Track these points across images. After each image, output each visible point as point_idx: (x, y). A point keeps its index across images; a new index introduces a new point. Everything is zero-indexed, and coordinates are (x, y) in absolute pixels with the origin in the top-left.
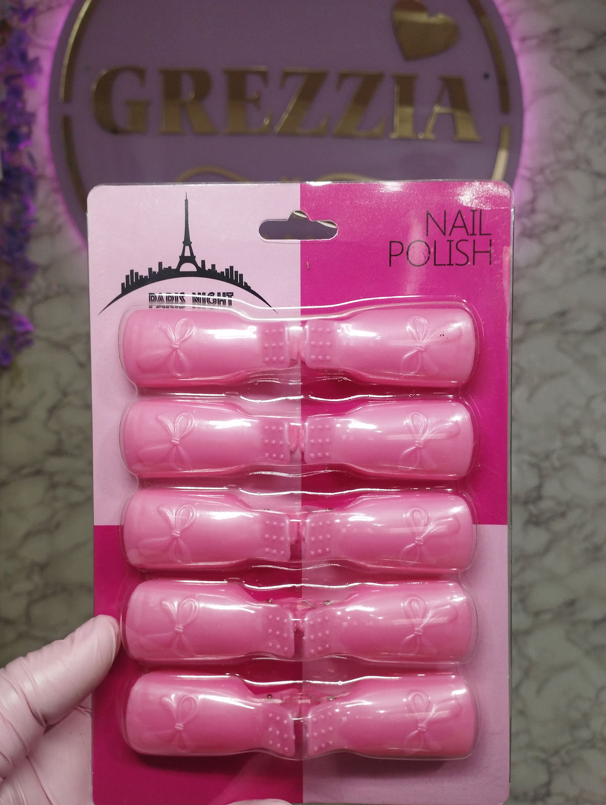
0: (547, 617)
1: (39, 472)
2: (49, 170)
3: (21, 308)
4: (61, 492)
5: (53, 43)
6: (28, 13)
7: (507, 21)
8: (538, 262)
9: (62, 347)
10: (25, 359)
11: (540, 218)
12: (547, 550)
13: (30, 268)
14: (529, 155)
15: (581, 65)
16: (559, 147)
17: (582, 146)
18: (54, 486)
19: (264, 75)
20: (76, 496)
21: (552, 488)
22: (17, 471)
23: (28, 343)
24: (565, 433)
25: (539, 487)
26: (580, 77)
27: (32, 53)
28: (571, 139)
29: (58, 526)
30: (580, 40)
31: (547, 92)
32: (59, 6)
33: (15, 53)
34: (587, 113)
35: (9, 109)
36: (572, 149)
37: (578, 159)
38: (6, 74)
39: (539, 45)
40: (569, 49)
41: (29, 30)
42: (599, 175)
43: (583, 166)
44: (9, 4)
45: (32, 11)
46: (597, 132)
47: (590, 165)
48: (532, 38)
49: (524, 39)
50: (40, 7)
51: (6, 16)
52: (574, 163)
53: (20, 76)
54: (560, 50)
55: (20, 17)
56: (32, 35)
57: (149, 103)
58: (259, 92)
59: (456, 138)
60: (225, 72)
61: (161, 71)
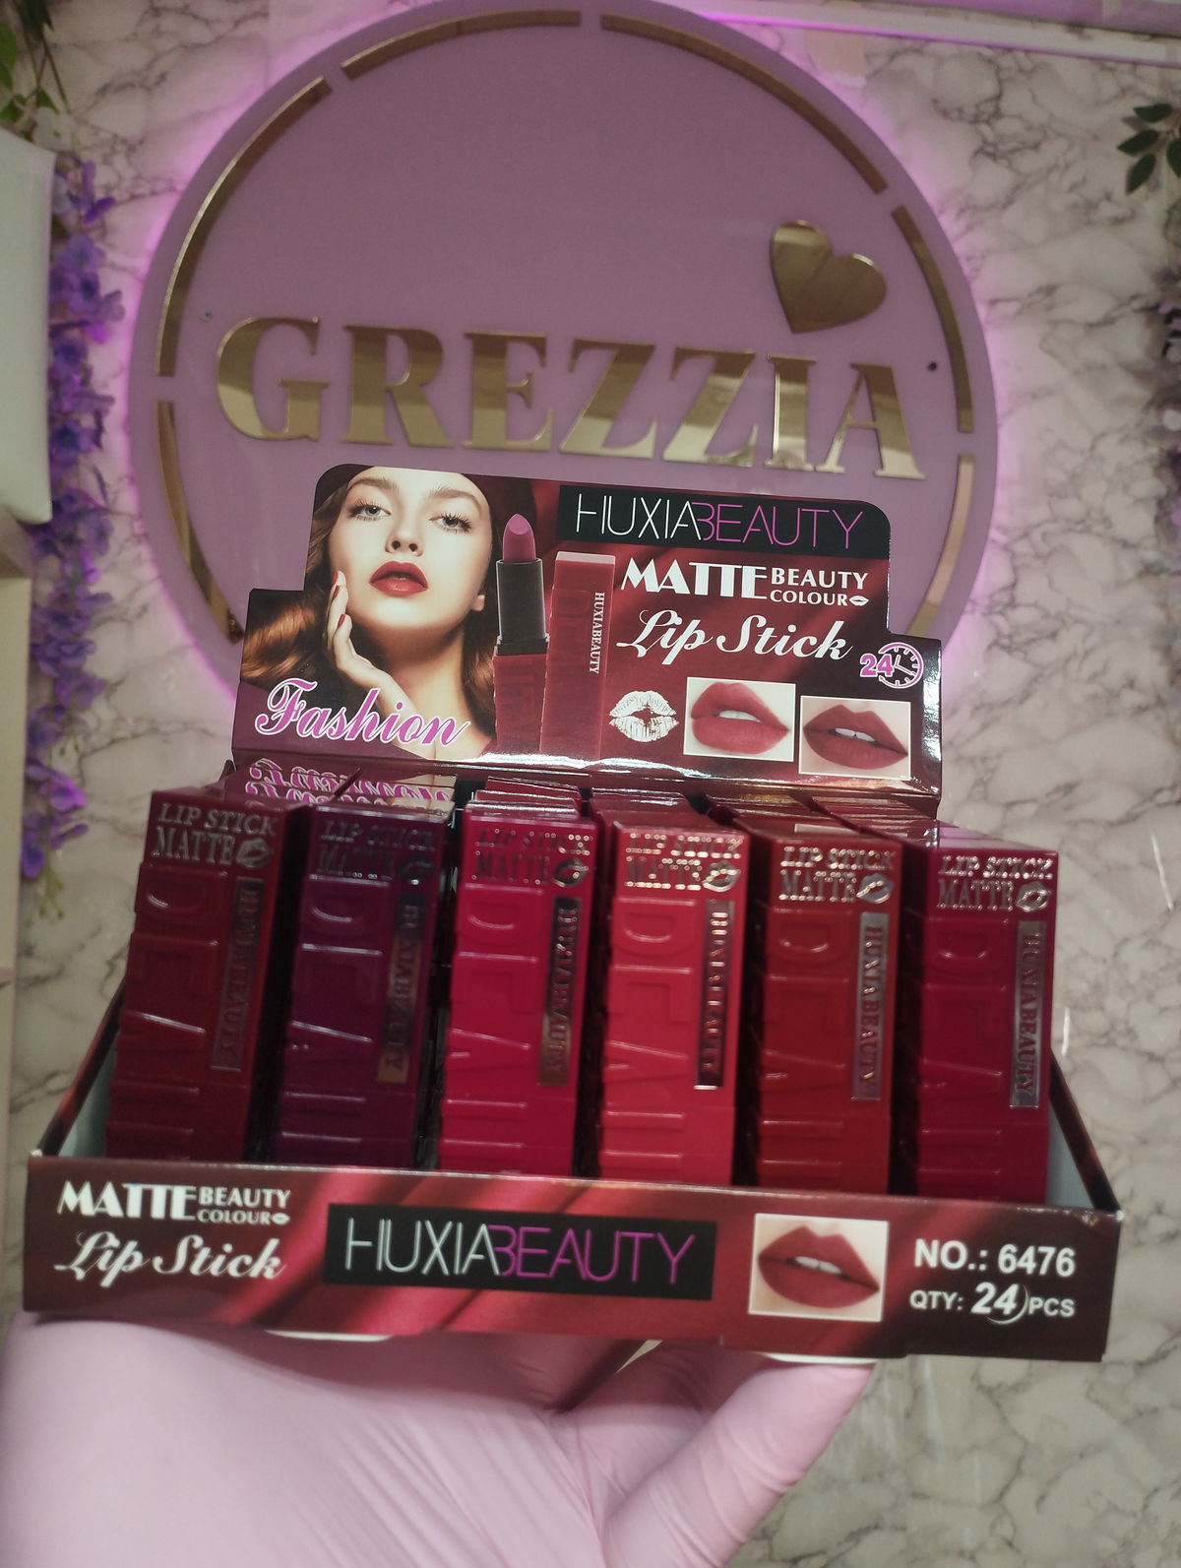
2: (126, 500)
3: (60, 760)
5: (142, 264)
6: (98, 208)
7: (966, 269)
8: (1025, 695)
10: (64, 859)
11: (1022, 615)
13: (90, 687)
15: (1093, 351)
16: (1056, 494)
17: (1094, 492)
19: (539, 345)
22: (40, 1083)
23: (80, 830)
24: (1079, 1006)
26: (1091, 373)
27: (108, 283)
28: (1074, 477)
30: (1091, 306)
31: (1034, 396)
32: (154, 193)
33: (74, 279)
34: (1103, 435)
35: (55, 382)
36: (1079, 497)
37: (1088, 514)
38: (57, 321)
39: (1019, 313)
40: (1071, 322)
41: (94, 235)
42: (1126, 545)
43: (1098, 528)
44: (64, 188)
45: (108, 203)
46: (1120, 469)
47: (1110, 526)
48: (1008, 300)
49: (994, 302)
50: (115, 194)
51: (59, 211)
52: (1082, 521)
53: (82, 324)
54: (1055, 323)
55: (83, 212)
56: (98, 245)
57: (325, 386)
58: (529, 376)
59: (880, 473)
60: (469, 336)
61: (349, 328)
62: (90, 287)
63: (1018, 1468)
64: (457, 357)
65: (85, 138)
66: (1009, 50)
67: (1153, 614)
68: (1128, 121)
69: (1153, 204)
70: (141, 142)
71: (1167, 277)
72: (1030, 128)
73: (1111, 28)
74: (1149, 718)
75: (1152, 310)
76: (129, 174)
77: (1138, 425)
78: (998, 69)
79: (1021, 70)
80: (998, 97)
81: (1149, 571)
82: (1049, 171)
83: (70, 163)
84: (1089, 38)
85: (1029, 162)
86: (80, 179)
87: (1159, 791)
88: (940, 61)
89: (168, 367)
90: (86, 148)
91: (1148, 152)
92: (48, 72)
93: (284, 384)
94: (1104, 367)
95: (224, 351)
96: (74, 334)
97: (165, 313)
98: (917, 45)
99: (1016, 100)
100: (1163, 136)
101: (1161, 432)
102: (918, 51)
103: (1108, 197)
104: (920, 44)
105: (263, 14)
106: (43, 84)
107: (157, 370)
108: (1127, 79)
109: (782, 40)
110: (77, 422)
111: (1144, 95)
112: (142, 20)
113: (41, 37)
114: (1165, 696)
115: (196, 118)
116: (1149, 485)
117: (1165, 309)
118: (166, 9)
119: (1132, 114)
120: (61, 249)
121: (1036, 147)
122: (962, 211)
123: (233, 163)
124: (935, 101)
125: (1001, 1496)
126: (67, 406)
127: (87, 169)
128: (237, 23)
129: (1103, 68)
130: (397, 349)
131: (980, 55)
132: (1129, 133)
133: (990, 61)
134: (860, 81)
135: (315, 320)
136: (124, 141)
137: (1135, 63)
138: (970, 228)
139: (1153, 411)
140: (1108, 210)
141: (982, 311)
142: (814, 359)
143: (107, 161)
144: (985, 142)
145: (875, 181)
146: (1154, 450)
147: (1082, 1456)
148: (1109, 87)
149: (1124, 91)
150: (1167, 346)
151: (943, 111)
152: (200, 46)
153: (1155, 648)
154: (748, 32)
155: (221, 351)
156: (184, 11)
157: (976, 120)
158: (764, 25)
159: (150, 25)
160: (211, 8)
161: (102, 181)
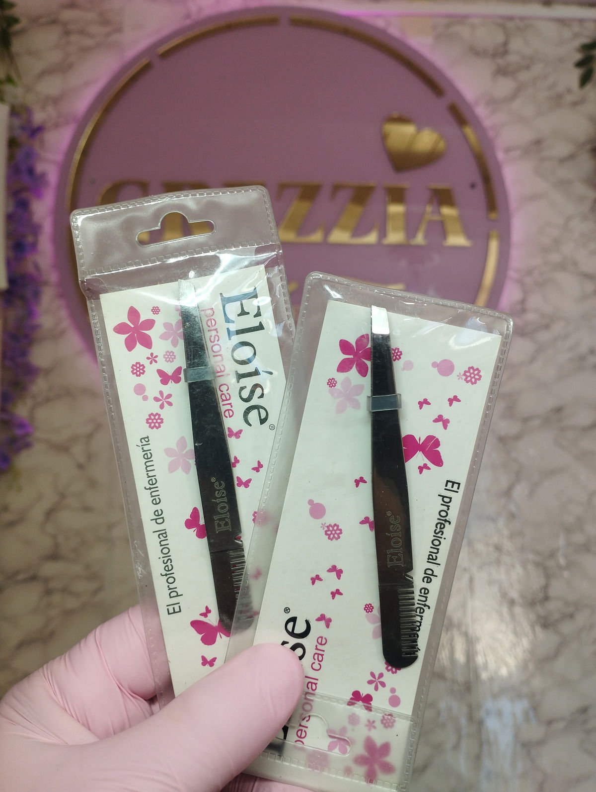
0: (561, 725)
1: (33, 578)
2: (53, 277)
3: (22, 410)
4: (56, 598)
5: (59, 157)
6: (36, 131)
7: (491, 134)
8: (533, 359)
9: (63, 448)
10: (24, 460)
11: (530, 317)
12: (556, 654)
13: (31, 372)
14: (518, 259)
15: (565, 172)
16: (545, 250)
17: (568, 248)
18: (48, 592)
20: (72, 603)
21: (557, 588)
22: (12, 577)
23: (28, 445)
24: (568, 530)
25: (546, 588)
26: (563, 185)
27: (40, 168)
28: (557, 243)
29: (52, 634)
30: (562, 149)
31: (531, 199)
32: (65, 123)
33: (23, 167)
34: (571, 218)
36: (559, 252)
37: (564, 261)
39: (522, 156)
40: (550, 158)
41: (36, 145)
42: (587, 276)
44: (17, 122)
45: (42, 129)
46: (582, 235)
48: (515, 149)
49: (508, 150)
50: (47, 124)
51: (13, 134)
52: (561, 265)
53: (28, 189)
54: (542, 160)
55: (28, 134)
56: (37, 148)
59: (445, 244)
61: (163, 184)
62: (31, 171)
63: (541, 788)
65: (31, 98)
66: (511, 18)
68: (578, 51)
69: (594, 93)
70: (61, 98)
72: (524, 58)
75: (594, 151)
76: (54, 114)
78: (505, 29)
79: (518, 29)
80: (505, 44)
82: (536, 79)
83: (19, 110)
84: (554, 9)
85: (524, 76)
86: (26, 118)
88: (474, 27)
90: (32, 102)
91: (589, 66)
92: (12, 68)
94: (571, 181)
95: (101, 199)
96: (25, 195)
99: (516, 44)
102: (462, 23)
103: (569, 91)
104: (462, 19)
105: (119, 30)
106: (10, 72)
108: (576, 28)
109: (388, 23)
110: (25, 240)
111: (586, 37)
112: (60, 38)
113: (8, 50)
115: (87, 84)
118: (73, 32)
119: (580, 47)
120: (14, 152)
121: (528, 68)
122: (488, 104)
124: (472, 48)
127: (28, 111)
128: (108, 35)
129: (564, 24)
131: (494, 23)
132: (578, 57)
133: (501, 25)
134: (431, 40)
135: (146, 181)
136: (52, 98)
137: (581, 21)
138: (493, 112)
140: (569, 98)
141: (500, 156)
143: (43, 108)
144: (500, 67)
145: (438, 91)
148: (567, 33)
149: (576, 35)
151: (476, 52)
152: (88, 49)
154: (370, 21)
157: (494, 56)
158: (378, 16)
159: (64, 41)
160: (95, 29)
161: (38, 117)
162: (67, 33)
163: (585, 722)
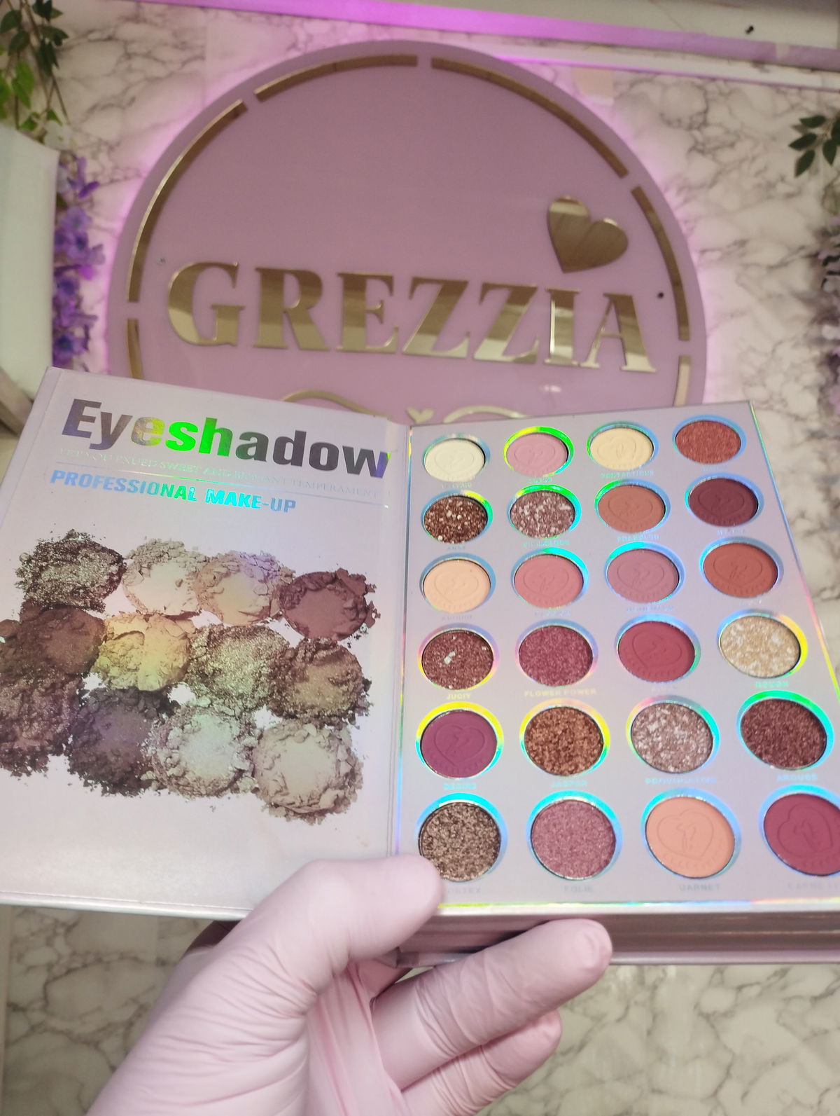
0: (754, 991)
5: (118, 226)
6: (88, 188)
7: (684, 229)
15: (772, 285)
16: (747, 383)
17: (775, 382)
19: (388, 281)
26: (773, 300)
27: (94, 239)
28: (761, 372)
30: (772, 254)
31: (732, 316)
32: (126, 178)
33: (71, 236)
34: (780, 343)
35: (57, 305)
36: (764, 385)
37: (771, 397)
38: (59, 264)
39: (721, 259)
40: (757, 265)
41: (85, 207)
42: (797, 418)
43: (778, 407)
44: (65, 175)
45: (94, 185)
46: (793, 366)
47: (786, 405)
48: (713, 250)
49: (703, 252)
50: (100, 179)
51: (61, 191)
52: (766, 402)
53: (76, 267)
54: (746, 266)
55: (78, 191)
56: (89, 213)
57: (241, 308)
58: (382, 302)
59: (625, 368)
60: (341, 275)
61: (258, 270)
62: (82, 242)
63: (728, 1074)
64: (332, 289)
65: (79, 141)
66: (713, 79)
67: (818, 467)
68: (796, 127)
69: (814, 183)
70: (118, 144)
71: (824, 234)
72: (727, 132)
73: (784, 64)
74: (815, 539)
75: (813, 257)
76: (109, 165)
77: (805, 336)
78: (705, 93)
79: (721, 94)
80: (706, 112)
81: (814, 435)
82: (742, 161)
83: (69, 158)
84: (767, 71)
85: (727, 156)
86: (76, 169)
87: (824, 590)
88: (665, 87)
89: (134, 296)
90: (81, 148)
91: (810, 148)
92: (55, 98)
93: (214, 307)
94: (780, 296)
95: (173, 285)
96: (71, 274)
97: (133, 259)
98: (649, 76)
99: (718, 114)
100: (818, 139)
101: (821, 341)
102: (650, 81)
103: (783, 179)
104: (651, 76)
105: (202, 57)
106: (52, 105)
107: (127, 297)
108: (795, 99)
109: (556, 74)
110: (72, 333)
111: (807, 110)
112: (119, 62)
113: (50, 73)
114: (827, 524)
115: (155, 127)
116: (813, 375)
117: (823, 256)
118: (136, 54)
119: (798, 122)
120: (62, 217)
121: (732, 145)
122: (680, 190)
123: (180, 158)
124: (662, 115)
125: (716, 1093)
126: (65, 322)
127: (81, 162)
128: (184, 63)
129: (778, 91)
130: (291, 284)
131: (693, 84)
132: (797, 135)
133: (700, 88)
134: (610, 101)
135: (236, 264)
136: (106, 143)
137: (800, 88)
138: (686, 201)
139: (815, 327)
140: (782, 189)
141: (695, 257)
142: (578, 290)
143: (94, 157)
144: (697, 142)
145: (620, 170)
146: (816, 352)
147: (773, 1064)
148: (782, 104)
149: (793, 107)
150: (825, 281)
151: (668, 121)
152: (157, 79)
153: (820, 489)
154: (532, 69)
155: (170, 285)
156: (148, 56)
157: (690, 128)
158: (544, 64)
159: (124, 65)
160: (166, 54)
161: (91, 170)
162: (129, 56)
163: (784, 988)
